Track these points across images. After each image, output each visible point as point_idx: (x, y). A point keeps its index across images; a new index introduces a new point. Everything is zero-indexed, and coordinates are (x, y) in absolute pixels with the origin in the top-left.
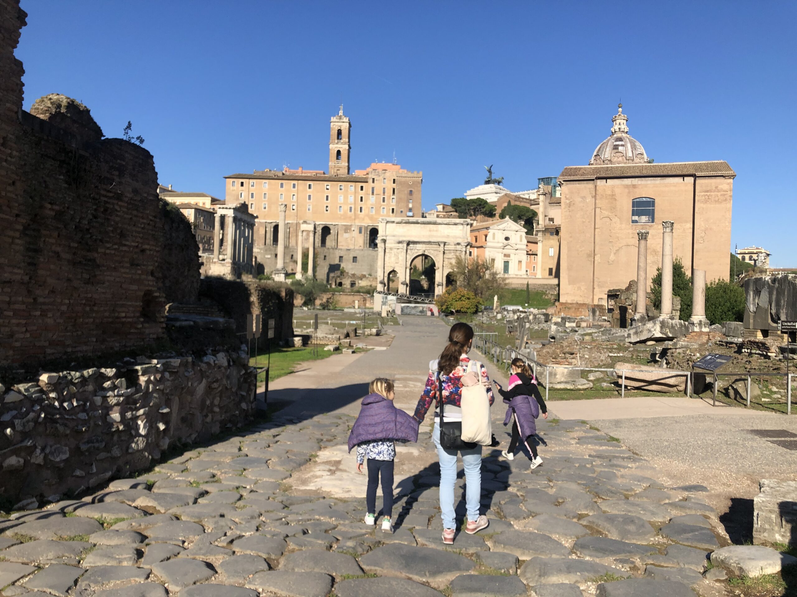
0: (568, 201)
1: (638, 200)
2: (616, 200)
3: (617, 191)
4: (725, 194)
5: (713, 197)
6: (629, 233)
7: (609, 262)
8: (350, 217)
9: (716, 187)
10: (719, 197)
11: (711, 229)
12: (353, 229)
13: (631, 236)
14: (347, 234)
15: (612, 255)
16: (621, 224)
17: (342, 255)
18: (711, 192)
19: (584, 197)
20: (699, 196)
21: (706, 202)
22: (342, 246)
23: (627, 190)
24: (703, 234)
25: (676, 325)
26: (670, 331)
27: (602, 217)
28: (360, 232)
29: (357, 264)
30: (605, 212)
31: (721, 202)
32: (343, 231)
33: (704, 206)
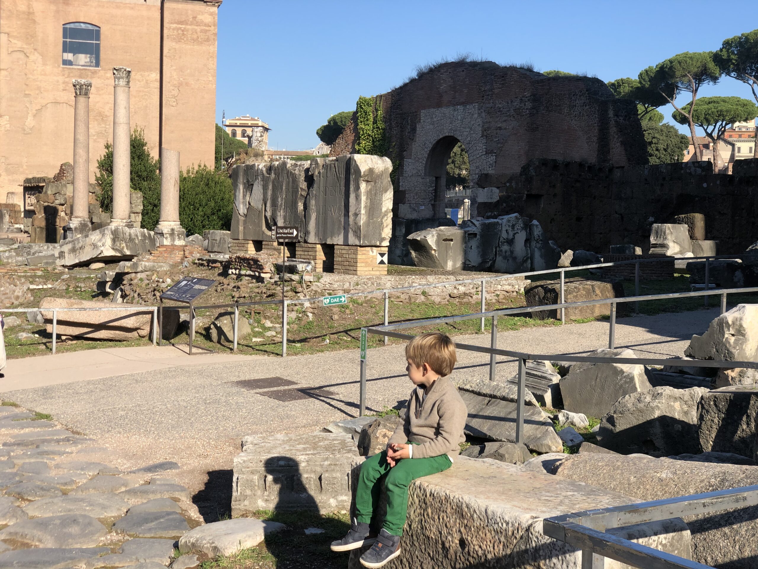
1: (72, 26)
2: (34, 22)
4: (207, 31)
5: (190, 32)
6: (58, 81)
7: (24, 130)
9: (194, 18)
10: (199, 34)
11: (187, 84)
13: (61, 87)
15: (30, 118)
16: (45, 64)
18: (187, 24)
20: (169, 29)
21: (179, 40)
24: (175, 92)
25: (137, 236)
26: (127, 245)
27: (11, 50)
30: (15, 41)
31: (201, 43)
33: (177, 46)
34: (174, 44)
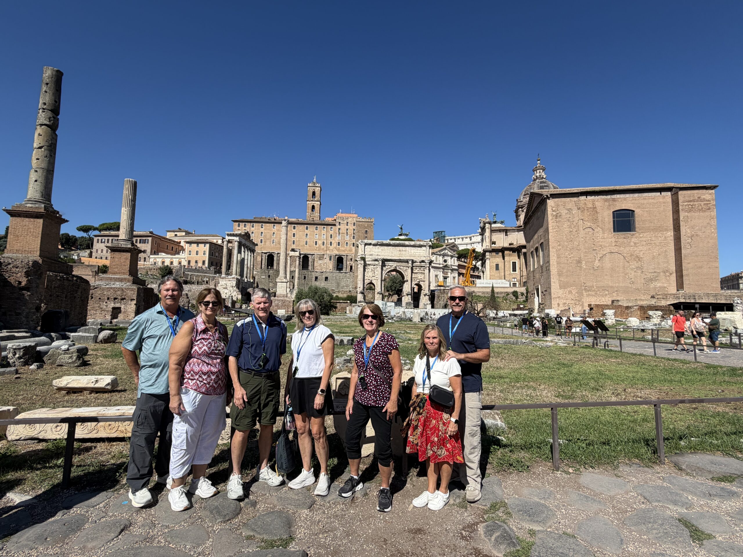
0: (554, 213)
1: (618, 212)
2: (597, 212)
3: (598, 204)
4: (708, 204)
5: (697, 206)
6: (611, 241)
7: (594, 268)
8: (323, 249)
9: (699, 198)
10: (703, 206)
11: (697, 235)
12: (325, 257)
13: (614, 244)
14: (320, 260)
15: (597, 261)
16: (604, 233)
17: (317, 276)
18: (694, 201)
19: (570, 209)
20: (683, 206)
21: (690, 211)
22: (317, 269)
23: (607, 204)
24: (690, 240)
27: (584, 227)
28: (330, 259)
29: (328, 282)
30: (587, 223)
31: (704, 211)
33: (689, 214)
34: (687, 213)
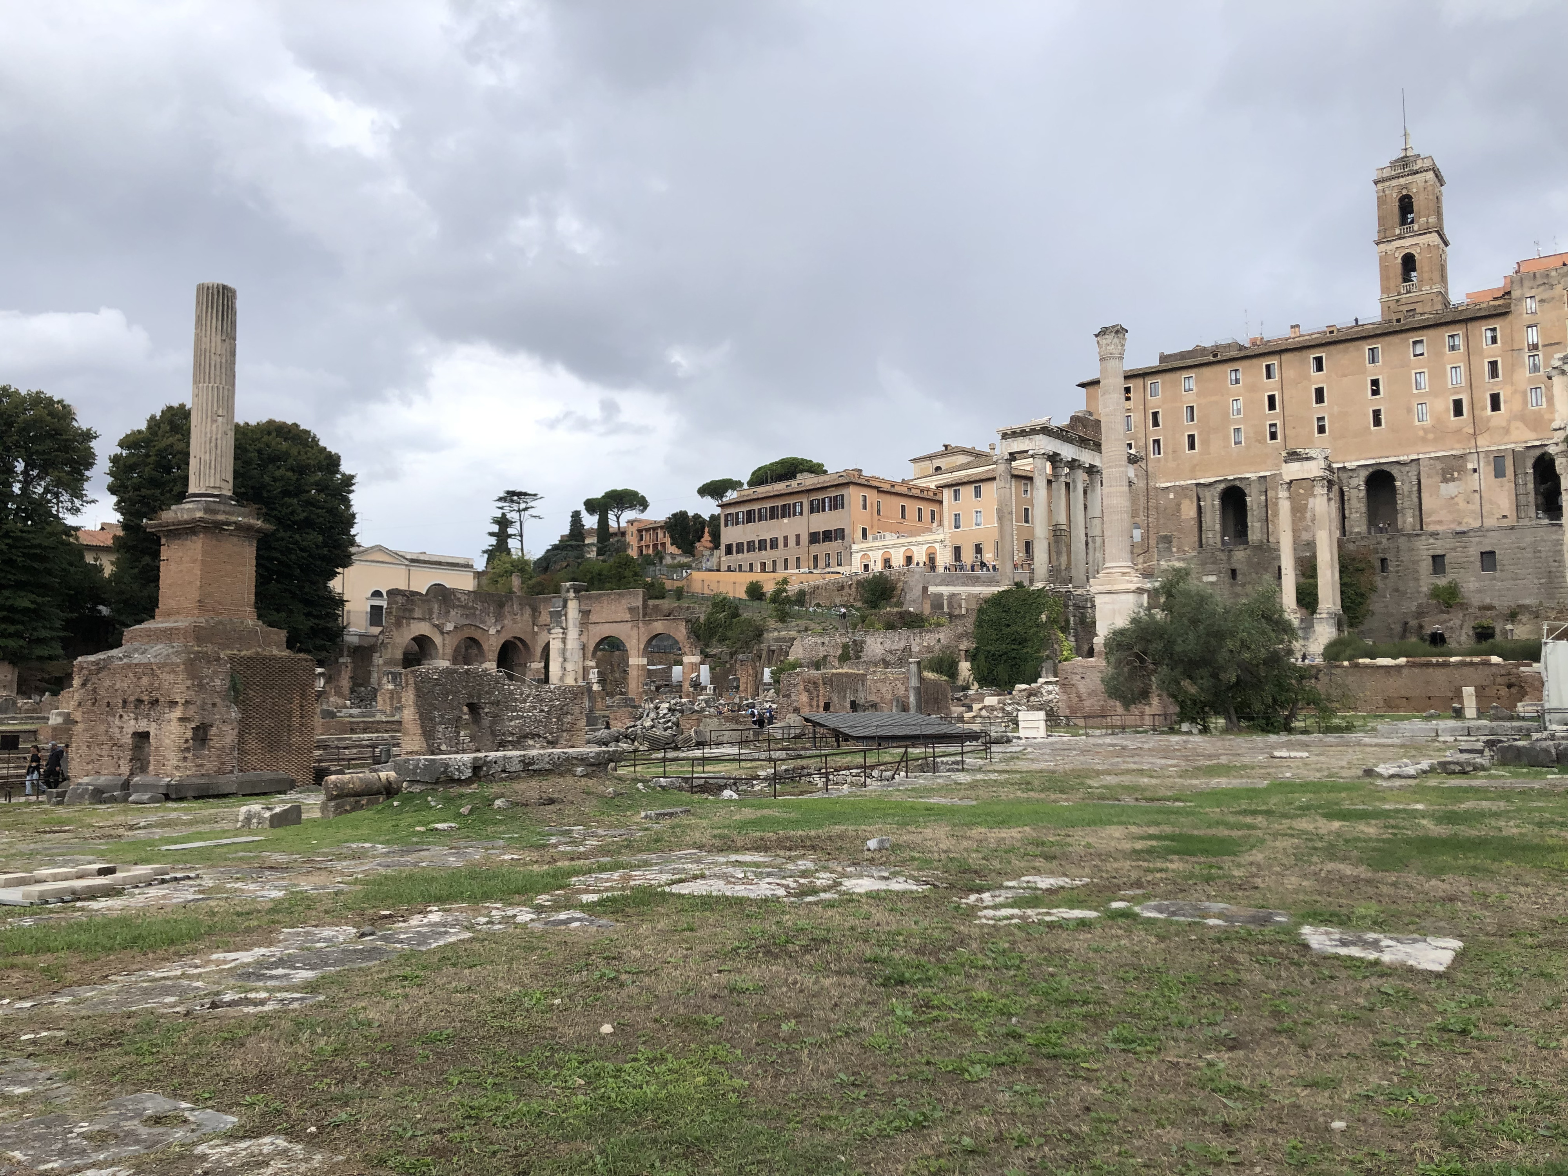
8: (1459, 431)
12: (1470, 466)
14: (1451, 484)
17: (1439, 552)
22: (1440, 522)
28: (1499, 473)
29: (1497, 574)
32: (1439, 478)
